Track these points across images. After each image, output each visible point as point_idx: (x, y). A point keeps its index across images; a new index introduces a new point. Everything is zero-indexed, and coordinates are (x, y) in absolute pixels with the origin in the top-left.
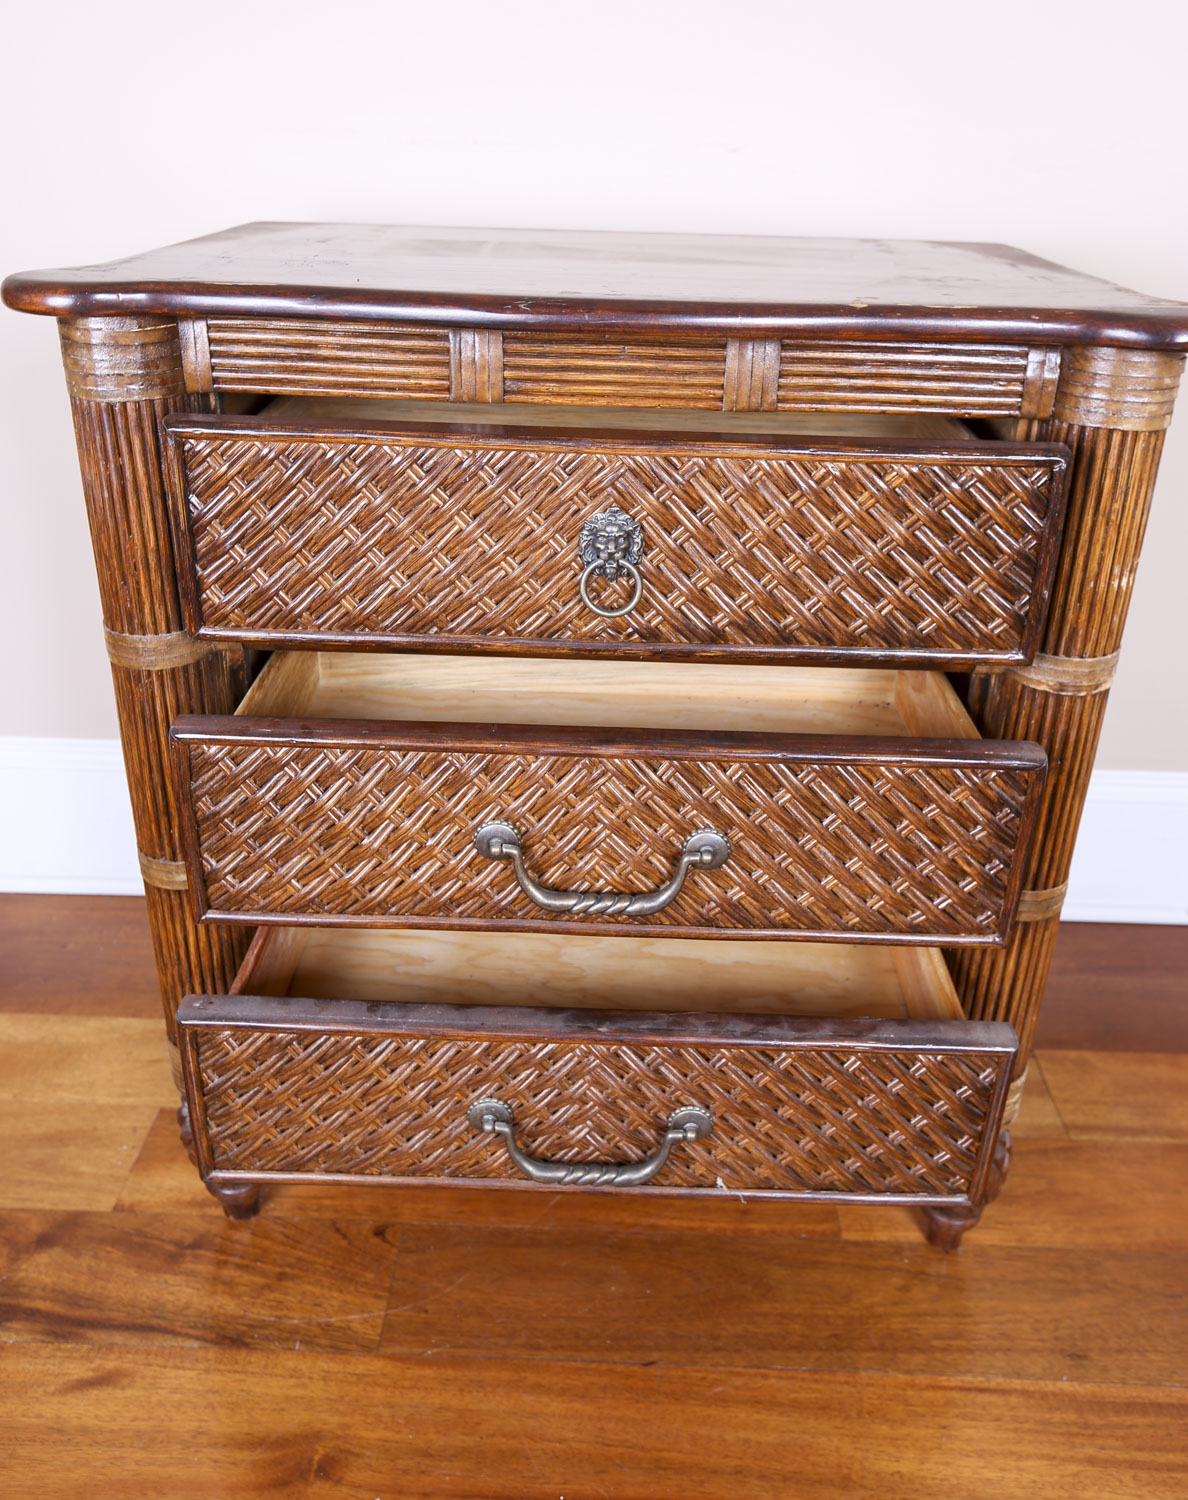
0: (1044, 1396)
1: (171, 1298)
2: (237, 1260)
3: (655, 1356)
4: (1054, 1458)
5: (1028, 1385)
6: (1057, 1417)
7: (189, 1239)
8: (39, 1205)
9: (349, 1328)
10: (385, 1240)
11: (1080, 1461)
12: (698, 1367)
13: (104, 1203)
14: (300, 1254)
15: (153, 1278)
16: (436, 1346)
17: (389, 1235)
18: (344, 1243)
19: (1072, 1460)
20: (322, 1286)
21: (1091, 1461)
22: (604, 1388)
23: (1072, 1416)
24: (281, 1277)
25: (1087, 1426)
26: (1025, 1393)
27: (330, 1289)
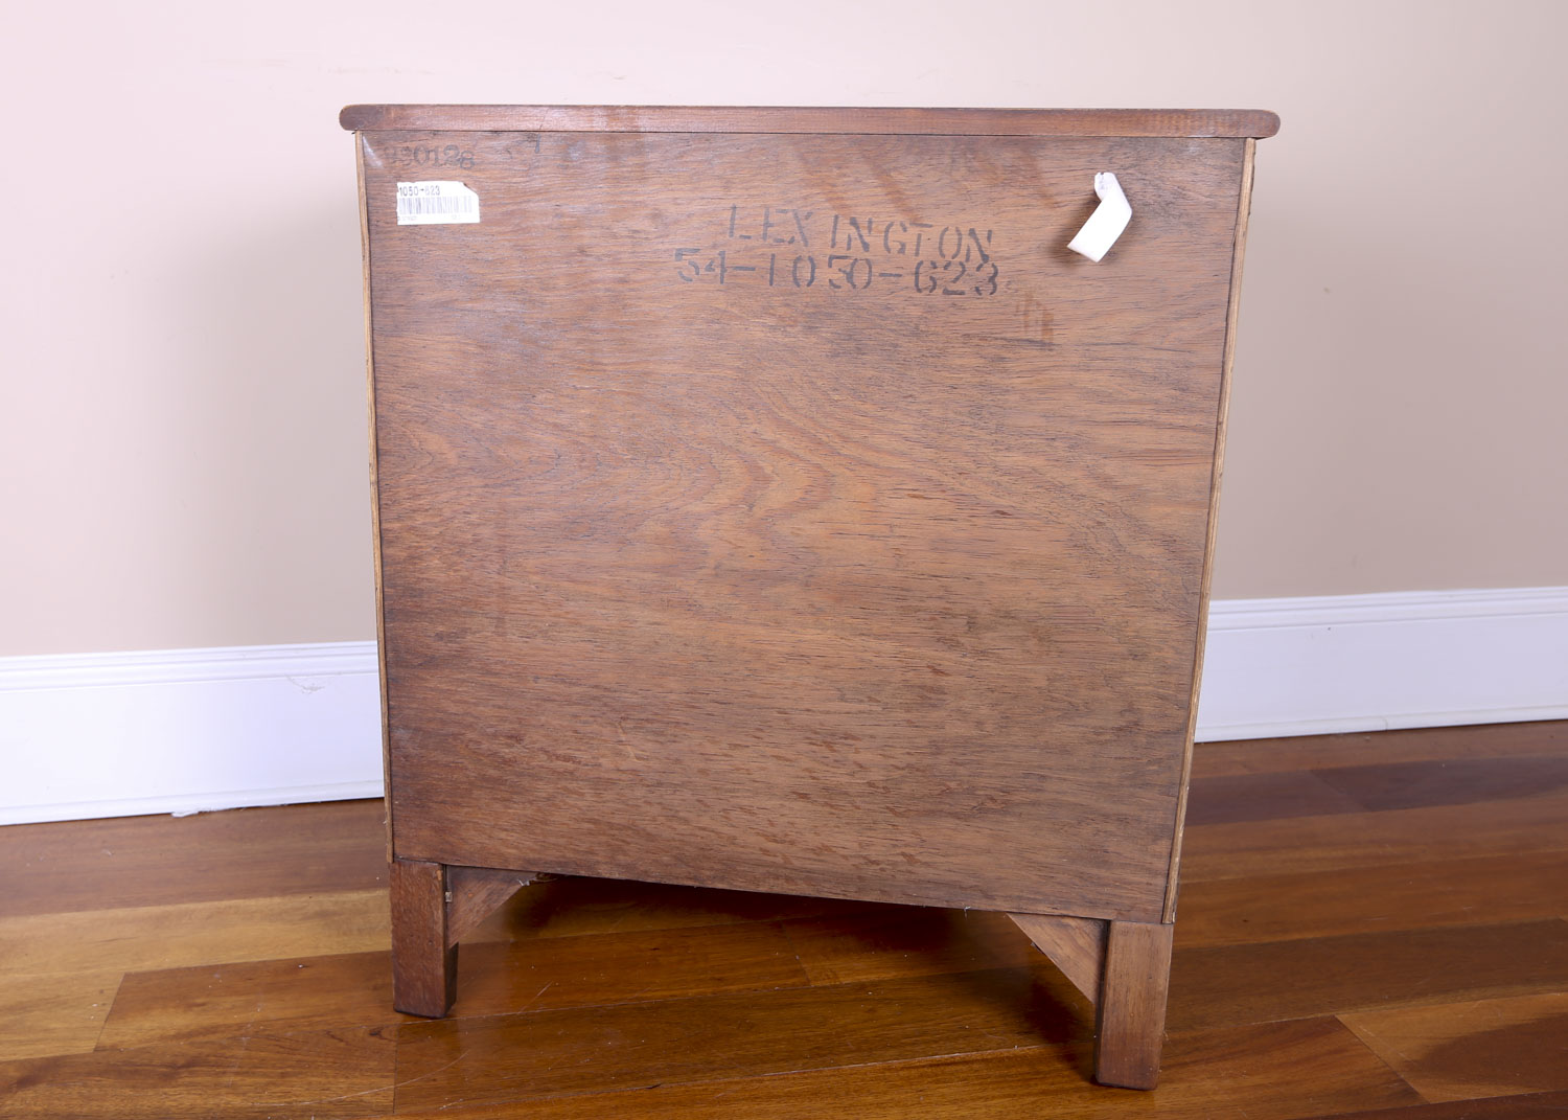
0: (1001, 1060)
1: (174, 1104)
2: (235, 1069)
3: (657, 1081)
4: (1015, 1095)
5: (987, 1054)
6: (1013, 1071)
7: (181, 1062)
8: (13, 1058)
9: (361, 1101)
10: (381, 1038)
11: (1036, 1094)
12: (699, 1082)
13: (85, 1047)
14: (299, 1057)
15: (151, 1093)
16: (449, 1101)
17: (384, 1034)
18: (342, 1045)
19: (1029, 1094)
20: (327, 1077)
21: (1044, 1093)
22: (616, 1107)
23: (1026, 1069)
24: (283, 1075)
25: (1038, 1073)
26: (984, 1060)
27: (334, 1077)
